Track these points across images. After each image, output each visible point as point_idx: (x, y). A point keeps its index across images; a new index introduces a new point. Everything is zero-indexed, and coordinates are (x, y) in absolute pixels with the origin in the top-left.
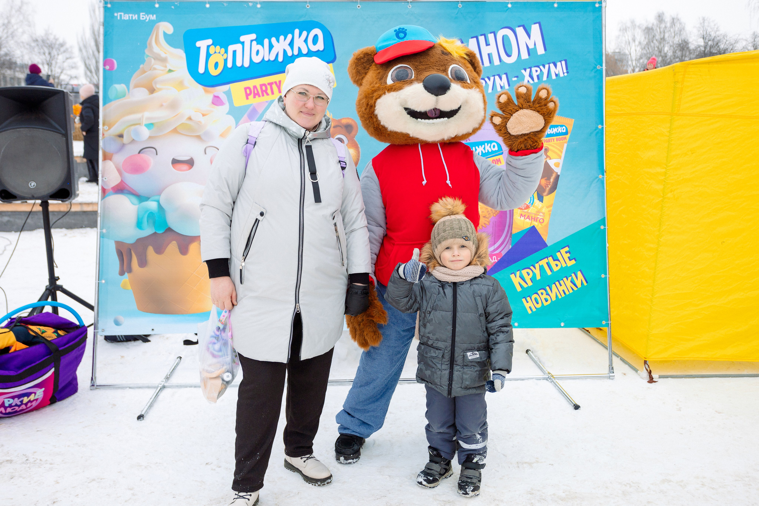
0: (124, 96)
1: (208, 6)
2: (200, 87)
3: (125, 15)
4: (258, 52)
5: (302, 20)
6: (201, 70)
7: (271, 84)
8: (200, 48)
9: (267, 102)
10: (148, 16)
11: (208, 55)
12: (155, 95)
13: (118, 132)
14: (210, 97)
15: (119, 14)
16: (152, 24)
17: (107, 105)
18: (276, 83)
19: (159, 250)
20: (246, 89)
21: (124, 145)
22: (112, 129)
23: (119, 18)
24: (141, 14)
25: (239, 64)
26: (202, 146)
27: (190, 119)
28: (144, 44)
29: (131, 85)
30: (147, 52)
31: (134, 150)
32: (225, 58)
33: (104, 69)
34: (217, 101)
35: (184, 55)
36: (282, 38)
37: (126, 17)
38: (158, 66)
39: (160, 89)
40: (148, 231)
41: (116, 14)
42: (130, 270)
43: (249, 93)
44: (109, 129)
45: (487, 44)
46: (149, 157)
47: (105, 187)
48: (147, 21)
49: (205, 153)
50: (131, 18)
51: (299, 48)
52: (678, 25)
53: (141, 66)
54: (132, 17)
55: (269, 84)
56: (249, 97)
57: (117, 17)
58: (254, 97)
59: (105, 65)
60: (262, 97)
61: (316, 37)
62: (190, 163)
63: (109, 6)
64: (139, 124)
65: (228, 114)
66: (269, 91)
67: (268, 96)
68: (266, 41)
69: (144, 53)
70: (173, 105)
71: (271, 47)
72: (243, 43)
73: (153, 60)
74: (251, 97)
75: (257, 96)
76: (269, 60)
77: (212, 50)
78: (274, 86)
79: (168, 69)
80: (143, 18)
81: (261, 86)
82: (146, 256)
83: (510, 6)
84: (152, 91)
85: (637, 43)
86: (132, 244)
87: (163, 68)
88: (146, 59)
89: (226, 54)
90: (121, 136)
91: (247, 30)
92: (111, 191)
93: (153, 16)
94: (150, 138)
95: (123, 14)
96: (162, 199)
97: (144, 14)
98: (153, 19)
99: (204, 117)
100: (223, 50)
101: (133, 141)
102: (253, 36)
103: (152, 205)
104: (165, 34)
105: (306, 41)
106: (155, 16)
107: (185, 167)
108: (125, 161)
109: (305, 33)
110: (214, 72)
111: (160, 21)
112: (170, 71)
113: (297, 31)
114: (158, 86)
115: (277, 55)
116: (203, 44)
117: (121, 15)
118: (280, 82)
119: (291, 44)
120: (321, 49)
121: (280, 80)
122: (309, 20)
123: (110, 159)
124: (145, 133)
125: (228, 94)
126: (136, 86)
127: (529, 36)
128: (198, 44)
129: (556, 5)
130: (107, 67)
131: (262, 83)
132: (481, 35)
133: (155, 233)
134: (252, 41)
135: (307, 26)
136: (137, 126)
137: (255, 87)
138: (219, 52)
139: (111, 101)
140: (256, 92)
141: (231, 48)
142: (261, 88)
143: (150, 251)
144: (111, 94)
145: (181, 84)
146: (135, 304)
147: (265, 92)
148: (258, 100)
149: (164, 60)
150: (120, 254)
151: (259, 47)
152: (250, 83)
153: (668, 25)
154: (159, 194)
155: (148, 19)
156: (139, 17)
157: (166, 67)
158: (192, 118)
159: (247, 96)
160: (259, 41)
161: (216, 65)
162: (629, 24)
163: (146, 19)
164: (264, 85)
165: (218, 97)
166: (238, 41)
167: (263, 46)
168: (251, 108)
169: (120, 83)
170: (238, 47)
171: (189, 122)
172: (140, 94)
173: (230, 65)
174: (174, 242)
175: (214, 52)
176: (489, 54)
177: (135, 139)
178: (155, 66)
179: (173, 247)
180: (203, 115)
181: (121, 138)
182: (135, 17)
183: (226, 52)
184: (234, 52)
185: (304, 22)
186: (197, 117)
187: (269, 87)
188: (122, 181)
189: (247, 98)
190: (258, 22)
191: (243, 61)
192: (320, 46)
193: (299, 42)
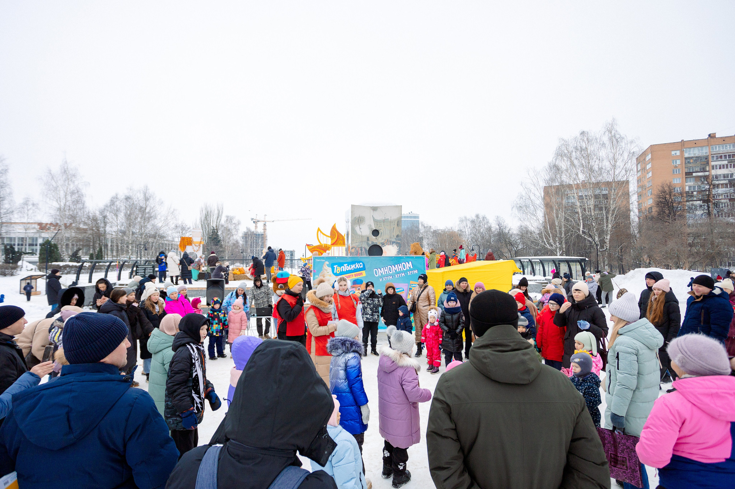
1: (337, 258)
6: (335, 272)
11: (337, 269)
16: (324, 262)
24: (322, 260)
28: (322, 267)
35: (331, 269)
36: (353, 265)
37: (318, 260)
38: (325, 271)
39: (326, 277)
41: (316, 260)
45: (400, 266)
52: (485, 220)
61: (361, 264)
63: (315, 258)
71: (351, 267)
76: (350, 270)
77: (337, 267)
83: (404, 258)
85: (468, 227)
88: (323, 270)
89: (340, 269)
91: (345, 263)
104: (327, 264)
105: (359, 265)
106: (325, 260)
110: (338, 273)
112: (328, 272)
113: (357, 263)
115: (352, 269)
116: (335, 266)
119: (355, 266)
129: (415, 257)
132: (398, 264)
134: (346, 265)
135: (359, 262)
141: (342, 267)
144: (315, 278)
145: (330, 275)
149: (327, 270)
151: (348, 267)
153: (481, 220)
161: (338, 271)
162: (464, 219)
170: (343, 267)
173: (341, 271)
176: (400, 268)
190: (348, 261)
191: (344, 270)
192: (362, 267)
193: (357, 266)
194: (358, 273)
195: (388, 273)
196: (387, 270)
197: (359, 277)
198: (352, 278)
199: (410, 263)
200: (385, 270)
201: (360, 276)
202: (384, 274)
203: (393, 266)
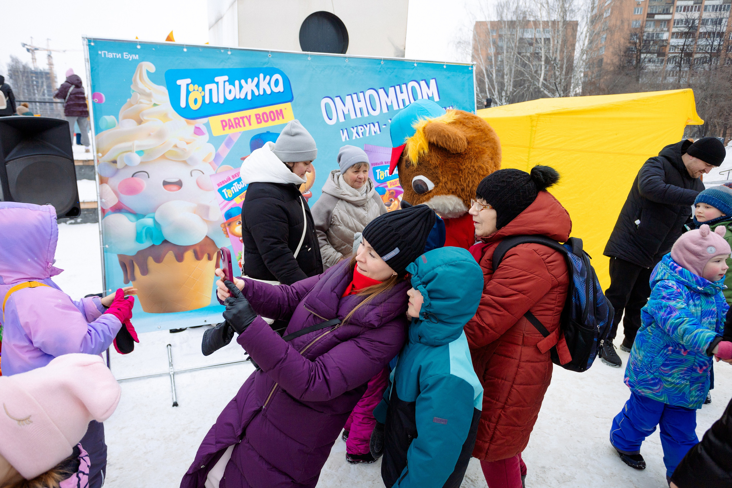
0: (113, 126)
1: (185, 50)
2: (183, 120)
3: (109, 54)
4: (230, 91)
5: (265, 66)
6: (183, 104)
7: (242, 118)
8: (180, 85)
9: (240, 132)
10: (131, 56)
11: (188, 93)
12: (142, 125)
13: (112, 158)
14: (192, 128)
15: (103, 52)
16: (135, 64)
17: (99, 134)
18: (246, 117)
19: (158, 260)
20: (222, 121)
21: (118, 170)
22: (106, 156)
23: (103, 56)
24: (124, 53)
25: (215, 100)
26: (189, 170)
27: (176, 146)
28: (130, 81)
29: (120, 116)
30: (132, 87)
31: (127, 174)
32: (203, 95)
33: (93, 103)
34: (198, 131)
35: (167, 92)
36: (249, 80)
37: (110, 55)
38: (144, 100)
39: (147, 121)
40: (146, 244)
41: (100, 52)
42: (134, 279)
43: (225, 125)
44: (103, 156)
45: (402, 92)
46: (141, 180)
47: (104, 208)
48: (130, 60)
49: (192, 176)
50: (115, 57)
51: (264, 89)
53: (128, 100)
54: (116, 55)
55: (241, 118)
56: (225, 128)
57: (101, 55)
58: (230, 128)
59: (93, 98)
60: (236, 129)
61: (277, 81)
62: (179, 184)
63: (92, 44)
64: (130, 151)
65: (208, 142)
66: (241, 124)
67: (241, 128)
68: (237, 83)
69: (130, 89)
70: (160, 135)
71: (241, 87)
72: (217, 83)
73: (139, 95)
74: (227, 128)
75: (232, 128)
76: (240, 98)
77: (191, 88)
78: (245, 120)
79: (153, 103)
80: (126, 57)
81: (235, 119)
82: (147, 265)
83: (415, 65)
84: (140, 122)
86: (133, 256)
87: (148, 102)
88: (132, 94)
89: (203, 92)
90: (115, 162)
91: (221, 72)
92: (110, 211)
93: (136, 56)
94: (142, 163)
95: (106, 52)
96: (157, 215)
97: (127, 53)
98: (136, 58)
99: (188, 145)
100: (200, 89)
101: (126, 166)
102: (226, 78)
103: (148, 221)
104: (148, 73)
105: (269, 83)
106: (137, 56)
107: (175, 187)
108: (120, 183)
109: (268, 78)
110: (194, 107)
111: (143, 61)
112: (155, 105)
113: (261, 76)
114: (145, 118)
115: (247, 94)
116: (183, 83)
117: (105, 54)
118: (250, 116)
119: (257, 86)
120: (282, 90)
121: (250, 114)
122: (271, 66)
123: (106, 183)
124: (137, 159)
125: (207, 125)
126: (125, 118)
127: (429, 88)
128: (179, 82)
129: (445, 67)
130: (96, 100)
131: (235, 117)
132: (397, 85)
133: (153, 245)
134: (225, 82)
135: (270, 72)
136: (128, 153)
137: (229, 120)
138: (197, 90)
139: (101, 130)
140: (231, 124)
141: (208, 87)
142: (235, 121)
143: (151, 261)
144: (102, 124)
145: (165, 116)
146: (141, 307)
147: (238, 124)
148: (233, 131)
149: (148, 95)
150: (124, 266)
151: (231, 87)
152: (226, 117)
154: (154, 211)
155: (131, 58)
156: (122, 56)
157: (151, 101)
158: (178, 146)
159: (224, 127)
160: (232, 83)
161: (196, 101)
163: (129, 58)
164: (237, 118)
165: (199, 128)
166: (213, 82)
167: (234, 86)
168: (227, 138)
169: (109, 114)
170: (213, 86)
171: (175, 149)
172: (129, 125)
173: (207, 101)
174: (171, 252)
175: (193, 90)
176: (403, 100)
177: (128, 164)
178: (141, 100)
179: (170, 256)
180: (187, 143)
181: (115, 164)
182: (119, 56)
183: (203, 90)
184: (211, 90)
185: (266, 68)
186: (182, 145)
187: (241, 120)
188: (119, 201)
189: (224, 130)
190: (228, 65)
191: (218, 98)
192: (280, 88)
193: (264, 85)
194: (267, 109)
195: (366, 114)
196: (362, 104)
197: (270, 123)
198: (248, 128)
199: (432, 83)
200: (358, 105)
201: (277, 122)
202: (353, 116)
203: (381, 92)
